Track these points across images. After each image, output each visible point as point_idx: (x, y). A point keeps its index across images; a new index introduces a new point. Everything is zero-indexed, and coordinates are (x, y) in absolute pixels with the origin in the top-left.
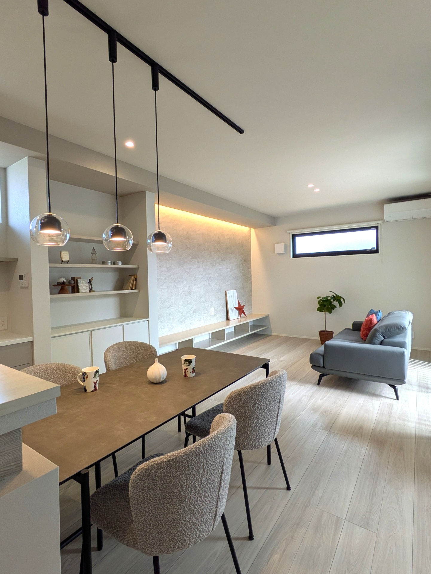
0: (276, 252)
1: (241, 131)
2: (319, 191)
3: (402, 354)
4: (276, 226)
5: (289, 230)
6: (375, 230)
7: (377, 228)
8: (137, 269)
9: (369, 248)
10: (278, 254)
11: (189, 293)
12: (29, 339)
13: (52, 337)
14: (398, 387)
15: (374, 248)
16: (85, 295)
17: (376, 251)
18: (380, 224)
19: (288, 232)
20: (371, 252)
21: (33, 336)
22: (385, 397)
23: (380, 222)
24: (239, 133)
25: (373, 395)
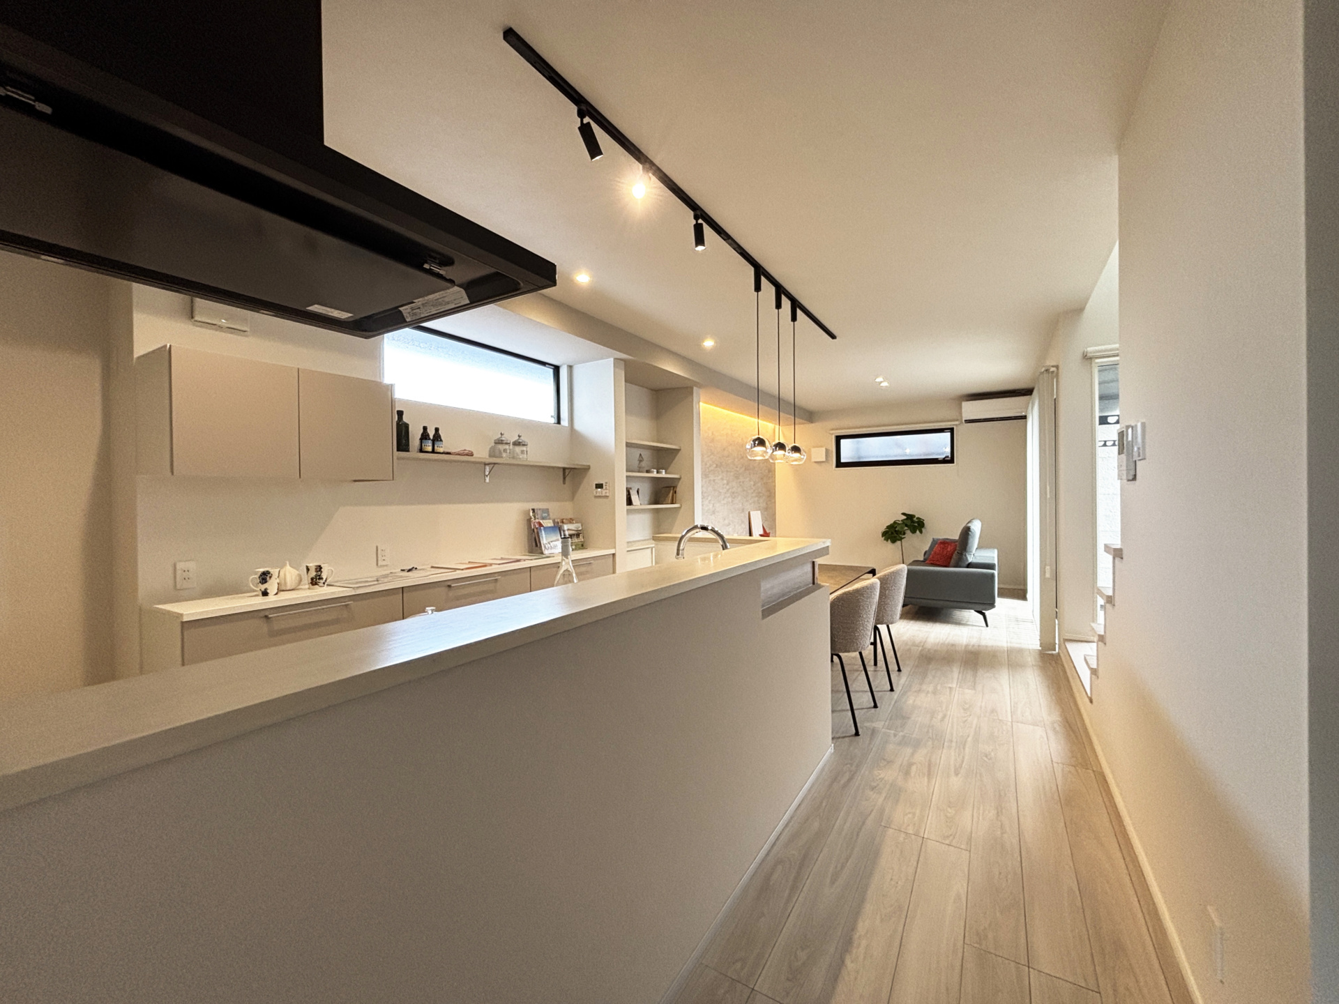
0: (813, 460)
1: (833, 336)
2: (886, 387)
3: (993, 575)
4: (813, 425)
5: (833, 430)
6: (949, 434)
7: (952, 430)
8: (679, 479)
9: (941, 457)
10: (816, 462)
11: (714, 513)
12: (612, 551)
13: (628, 551)
14: (987, 613)
15: (947, 457)
16: (636, 508)
17: (950, 460)
18: (956, 425)
19: (832, 432)
20: (944, 461)
21: (615, 548)
22: (973, 625)
23: (957, 423)
24: (831, 339)
25: (958, 623)
